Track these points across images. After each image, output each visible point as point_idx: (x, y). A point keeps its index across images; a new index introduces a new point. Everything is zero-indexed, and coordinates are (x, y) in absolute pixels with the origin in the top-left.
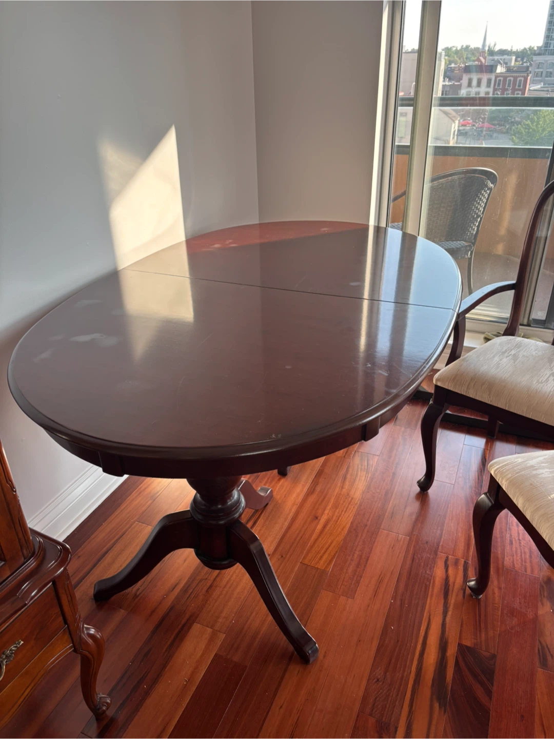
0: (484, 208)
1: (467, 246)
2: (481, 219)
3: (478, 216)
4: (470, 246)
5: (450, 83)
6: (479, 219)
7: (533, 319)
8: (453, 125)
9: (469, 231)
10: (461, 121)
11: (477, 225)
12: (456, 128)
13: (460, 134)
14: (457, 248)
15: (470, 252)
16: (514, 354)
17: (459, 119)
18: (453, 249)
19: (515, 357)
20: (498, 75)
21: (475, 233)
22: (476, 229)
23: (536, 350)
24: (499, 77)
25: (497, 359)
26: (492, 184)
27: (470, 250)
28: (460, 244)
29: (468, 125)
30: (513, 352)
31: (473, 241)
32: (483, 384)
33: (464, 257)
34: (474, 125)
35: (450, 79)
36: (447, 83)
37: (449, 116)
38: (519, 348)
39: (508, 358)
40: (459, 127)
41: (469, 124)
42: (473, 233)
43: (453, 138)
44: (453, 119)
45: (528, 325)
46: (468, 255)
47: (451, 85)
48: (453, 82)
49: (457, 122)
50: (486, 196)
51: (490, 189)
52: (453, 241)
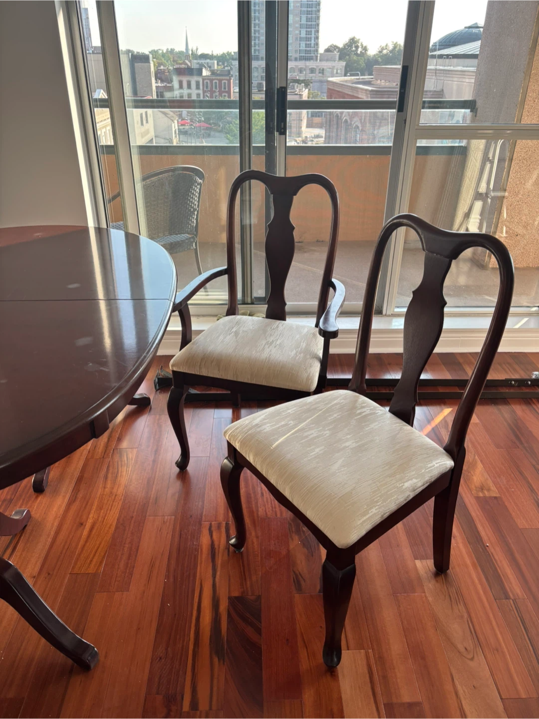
0: (199, 202)
1: (190, 238)
2: (198, 212)
3: (195, 210)
4: (193, 238)
5: (163, 85)
6: (196, 213)
7: (255, 298)
8: (173, 125)
9: (189, 224)
10: (180, 120)
11: (195, 218)
12: (177, 127)
13: (181, 132)
14: (182, 241)
15: (194, 243)
16: (236, 331)
17: (177, 119)
18: (178, 242)
19: (236, 334)
20: (205, 78)
21: (195, 225)
22: (195, 222)
23: (253, 325)
24: (206, 79)
25: (221, 337)
26: (200, 179)
27: (194, 241)
28: (184, 237)
29: (186, 125)
30: (234, 330)
31: (195, 233)
32: (212, 362)
33: (190, 249)
34: (192, 125)
35: (162, 81)
36: (160, 85)
37: (168, 115)
38: (238, 325)
39: (231, 335)
40: (178, 126)
41: (187, 123)
42: (193, 226)
43: (176, 137)
44: (172, 118)
45: (252, 303)
46: (193, 246)
47: (163, 86)
48: (165, 84)
49: (176, 122)
50: (198, 190)
51: (200, 184)
52: (177, 234)
